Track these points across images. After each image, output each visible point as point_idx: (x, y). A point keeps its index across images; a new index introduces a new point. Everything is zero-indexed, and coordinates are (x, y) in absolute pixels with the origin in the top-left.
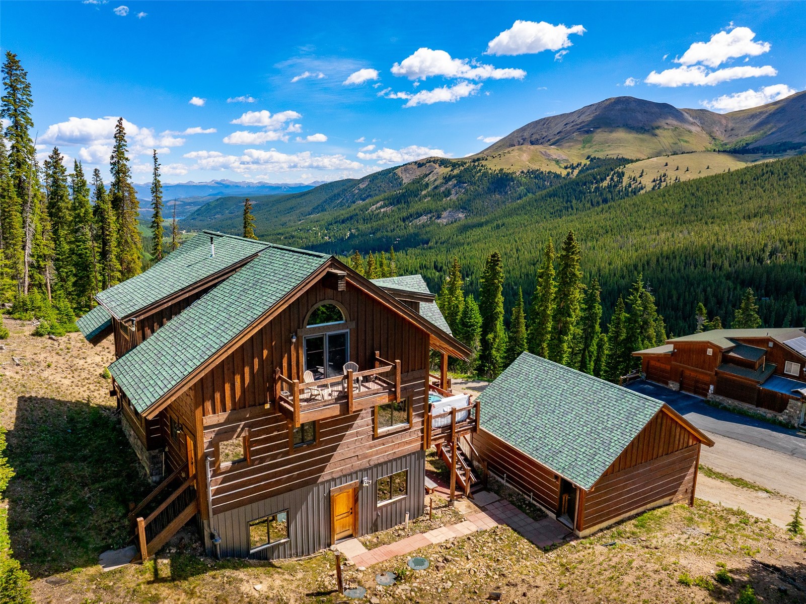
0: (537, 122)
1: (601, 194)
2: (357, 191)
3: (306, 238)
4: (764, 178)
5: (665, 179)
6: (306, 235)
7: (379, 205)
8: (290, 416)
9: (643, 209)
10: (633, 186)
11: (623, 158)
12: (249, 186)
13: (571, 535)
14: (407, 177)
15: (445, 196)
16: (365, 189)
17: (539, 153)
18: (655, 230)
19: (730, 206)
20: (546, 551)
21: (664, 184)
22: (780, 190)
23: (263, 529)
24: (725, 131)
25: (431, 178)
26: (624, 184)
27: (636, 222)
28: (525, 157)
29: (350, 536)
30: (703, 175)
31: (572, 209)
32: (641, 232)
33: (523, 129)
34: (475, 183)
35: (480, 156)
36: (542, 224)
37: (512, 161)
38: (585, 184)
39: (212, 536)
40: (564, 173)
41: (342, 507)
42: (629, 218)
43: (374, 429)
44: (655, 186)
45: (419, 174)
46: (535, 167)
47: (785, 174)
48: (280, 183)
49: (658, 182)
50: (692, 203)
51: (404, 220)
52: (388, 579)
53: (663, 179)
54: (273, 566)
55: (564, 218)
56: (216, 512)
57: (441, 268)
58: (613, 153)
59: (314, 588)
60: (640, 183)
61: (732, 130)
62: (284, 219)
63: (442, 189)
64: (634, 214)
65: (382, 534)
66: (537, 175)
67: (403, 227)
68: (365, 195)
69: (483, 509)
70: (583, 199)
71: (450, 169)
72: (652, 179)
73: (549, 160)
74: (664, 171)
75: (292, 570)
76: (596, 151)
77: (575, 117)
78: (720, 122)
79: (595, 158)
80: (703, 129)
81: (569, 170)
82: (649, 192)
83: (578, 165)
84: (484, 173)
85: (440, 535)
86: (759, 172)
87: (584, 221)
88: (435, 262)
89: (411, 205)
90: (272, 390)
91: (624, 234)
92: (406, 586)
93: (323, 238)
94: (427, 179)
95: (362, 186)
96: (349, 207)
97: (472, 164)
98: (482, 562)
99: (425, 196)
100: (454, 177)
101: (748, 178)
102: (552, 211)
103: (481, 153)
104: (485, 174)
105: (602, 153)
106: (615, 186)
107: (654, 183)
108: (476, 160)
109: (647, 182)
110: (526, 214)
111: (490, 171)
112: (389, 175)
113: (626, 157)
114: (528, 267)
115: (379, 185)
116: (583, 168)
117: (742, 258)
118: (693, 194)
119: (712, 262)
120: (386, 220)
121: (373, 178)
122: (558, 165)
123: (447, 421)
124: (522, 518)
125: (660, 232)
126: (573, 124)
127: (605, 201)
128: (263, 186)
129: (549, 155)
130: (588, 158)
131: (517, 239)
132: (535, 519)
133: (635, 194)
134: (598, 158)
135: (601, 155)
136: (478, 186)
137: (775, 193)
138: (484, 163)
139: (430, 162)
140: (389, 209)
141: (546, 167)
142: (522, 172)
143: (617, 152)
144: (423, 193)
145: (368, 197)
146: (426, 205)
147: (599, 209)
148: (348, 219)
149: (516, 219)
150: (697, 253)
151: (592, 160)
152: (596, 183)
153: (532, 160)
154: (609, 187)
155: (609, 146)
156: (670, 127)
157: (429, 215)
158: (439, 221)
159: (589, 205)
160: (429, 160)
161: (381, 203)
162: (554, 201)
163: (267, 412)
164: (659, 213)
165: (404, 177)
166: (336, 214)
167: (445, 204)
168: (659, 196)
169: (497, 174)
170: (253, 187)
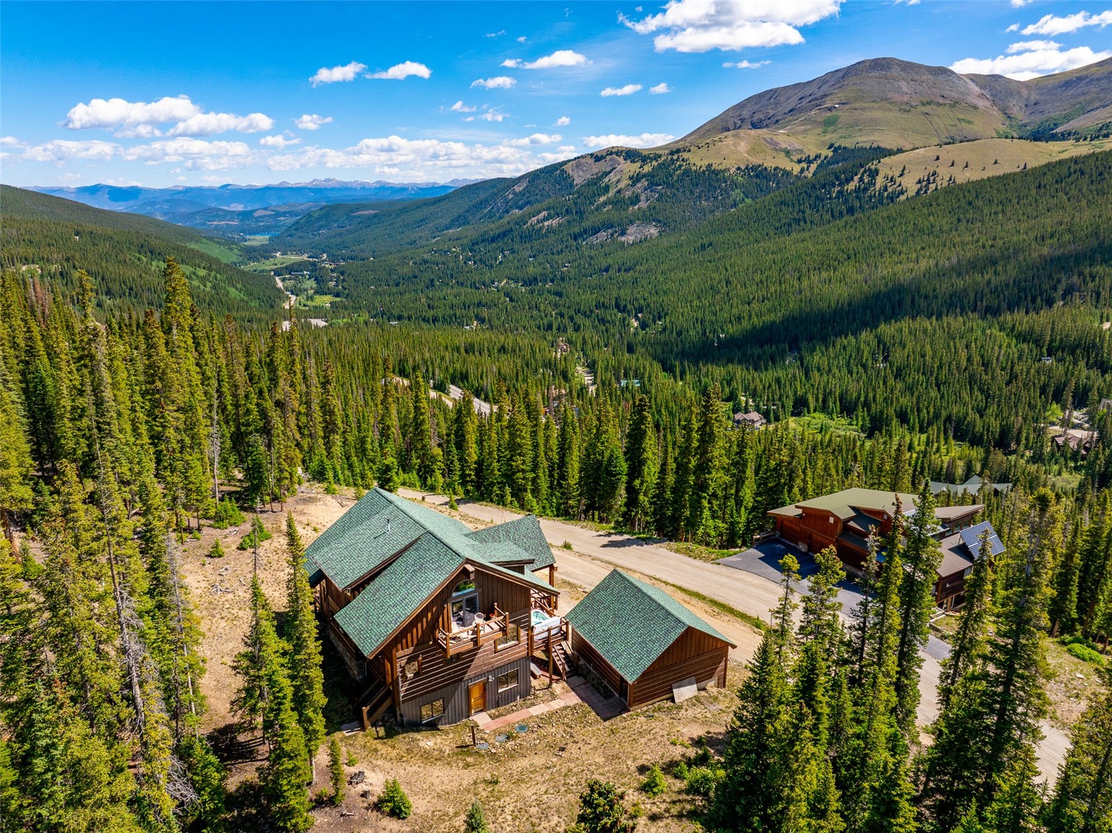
0: (761, 96)
1: (846, 201)
2: (511, 196)
3: (443, 263)
4: (1070, 180)
5: (934, 180)
6: (444, 259)
7: (541, 216)
8: (445, 650)
9: (900, 224)
10: (890, 190)
11: (879, 148)
12: (364, 187)
13: (625, 709)
14: (579, 176)
15: (632, 204)
16: (522, 194)
17: (762, 141)
18: (914, 255)
19: (1019, 221)
20: (605, 720)
21: (932, 186)
22: (1090, 197)
23: (429, 706)
24: (1026, 106)
25: (613, 177)
26: (878, 187)
27: (890, 243)
28: (743, 146)
29: (482, 711)
30: (985, 175)
31: (805, 223)
32: (895, 258)
33: (741, 106)
34: (673, 185)
35: (680, 145)
36: (762, 244)
37: (725, 152)
38: (824, 187)
39: (401, 716)
40: (796, 169)
41: (476, 694)
42: (880, 237)
43: (495, 647)
44: (920, 189)
45: (597, 171)
46: (755, 161)
47: (1101, 174)
48: (406, 182)
49: (924, 183)
50: (967, 216)
51: (575, 239)
52: (502, 738)
53: (932, 178)
54: (439, 730)
55: (793, 235)
56: (403, 702)
57: (625, 306)
58: (865, 140)
59: (459, 743)
60: (900, 185)
61: (1035, 104)
62: (413, 236)
63: (628, 194)
64: (888, 232)
65: (501, 709)
66: (758, 173)
67: (574, 248)
68: (524, 200)
69: (573, 689)
70: (820, 209)
71: (638, 164)
72: (917, 180)
73: (776, 150)
74: (934, 168)
75: (447, 733)
76: (842, 137)
77: (814, 88)
78: (1019, 93)
79: (839, 147)
80: (994, 103)
81: (804, 165)
82: (913, 197)
83: (817, 157)
84: (685, 170)
85: (538, 710)
86: (1065, 170)
87: (820, 241)
88: (616, 299)
89: (584, 216)
90: (434, 634)
91: (871, 261)
92: (513, 743)
93: (465, 263)
94: (606, 180)
95: (518, 189)
96: (500, 218)
97: (670, 157)
98: (562, 728)
99: (605, 204)
100: (644, 176)
101: (1049, 179)
102: (777, 225)
103: (681, 140)
104: (687, 172)
105: (850, 140)
106: (866, 189)
107: (919, 186)
108: (676, 150)
109: (910, 184)
110: (741, 229)
111: (694, 168)
112: (554, 174)
113: (882, 145)
114: (740, 307)
115: (541, 187)
116: (822, 161)
117: (1026, 299)
118: (970, 203)
119: (985, 304)
120: (552, 239)
121: (533, 177)
122: (789, 157)
123: (546, 635)
124: (596, 698)
125: (921, 258)
126: (810, 98)
127: (851, 211)
128: (383, 187)
129: (776, 144)
130: (830, 148)
131: (728, 266)
132: (605, 698)
133: (892, 201)
134: (845, 148)
135: (848, 143)
136: (678, 190)
137: (1084, 202)
138: (685, 155)
139: (611, 153)
140: (554, 222)
141: (770, 162)
142: (739, 169)
143: (872, 138)
144: (602, 199)
145: (527, 203)
146: (606, 216)
147: (841, 223)
148: (499, 236)
149: (728, 236)
150: (965, 290)
151: (835, 151)
152: (839, 185)
153: (752, 151)
154: (857, 190)
155: (860, 130)
156: (947, 102)
157: (610, 231)
158: (623, 239)
159: (828, 216)
160: (610, 152)
161: (545, 213)
162: (781, 211)
163: (431, 646)
164: (922, 231)
165: (575, 176)
166: (483, 229)
167: (632, 214)
168: (923, 206)
169: (704, 172)
170: (370, 189)
